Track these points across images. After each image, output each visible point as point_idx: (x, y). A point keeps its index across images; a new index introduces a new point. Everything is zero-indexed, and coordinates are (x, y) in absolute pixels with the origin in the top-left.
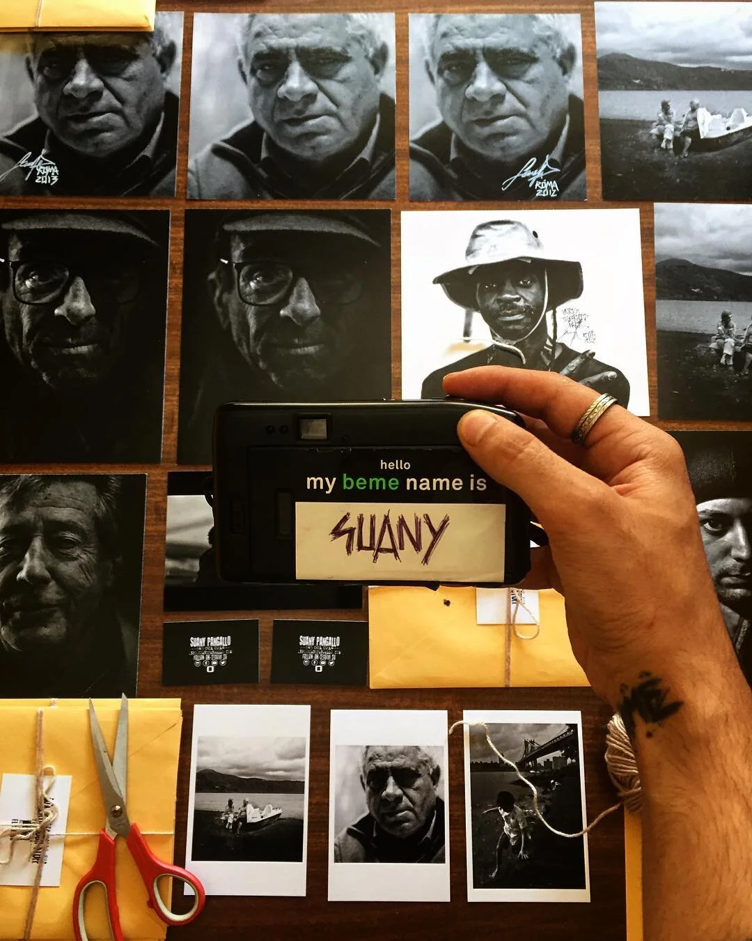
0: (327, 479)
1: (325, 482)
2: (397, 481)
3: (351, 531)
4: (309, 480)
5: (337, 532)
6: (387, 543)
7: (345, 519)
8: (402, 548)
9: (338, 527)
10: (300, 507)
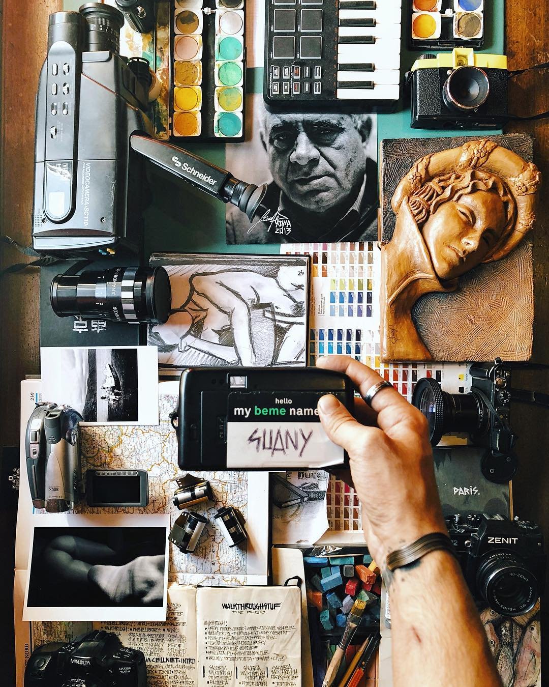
0: (246, 409)
1: (245, 411)
2: (284, 409)
3: (259, 439)
4: (236, 410)
5: (251, 439)
6: (279, 446)
7: (256, 432)
8: (287, 448)
9: (251, 437)
10: (230, 425)
